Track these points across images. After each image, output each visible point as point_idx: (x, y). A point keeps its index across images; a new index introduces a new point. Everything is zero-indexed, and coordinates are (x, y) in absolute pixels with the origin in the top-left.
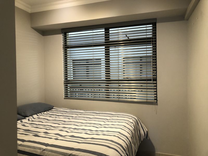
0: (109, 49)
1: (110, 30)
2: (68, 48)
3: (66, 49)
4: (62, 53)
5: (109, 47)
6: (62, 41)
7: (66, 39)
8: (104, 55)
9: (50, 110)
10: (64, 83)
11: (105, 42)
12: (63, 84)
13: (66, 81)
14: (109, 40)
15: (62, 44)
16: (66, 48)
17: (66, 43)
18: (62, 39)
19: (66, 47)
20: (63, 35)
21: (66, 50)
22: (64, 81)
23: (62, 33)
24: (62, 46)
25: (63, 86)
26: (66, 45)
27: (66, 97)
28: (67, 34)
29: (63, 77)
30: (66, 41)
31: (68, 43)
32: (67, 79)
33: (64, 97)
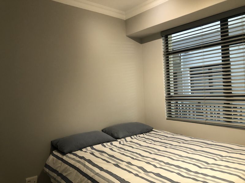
0: (228, 49)
1: (229, 20)
2: (170, 54)
3: (168, 56)
4: (163, 61)
5: (228, 46)
6: (163, 47)
7: (167, 43)
8: (221, 58)
9: (148, 132)
10: (166, 100)
11: (222, 40)
12: (165, 100)
13: (169, 97)
14: (228, 35)
15: (163, 50)
16: (167, 54)
17: (167, 49)
18: (163, 44)
20: (163, 39)
21: (168, 57)
22: (166, 97)
23: (163, 37)
24: (162, 53)
25: (165, 103)
26: (168, 51)
27: (170, 117)
28: (169, 37)
29: (165, 92)
30: (167, 46)
31: (170, 49)
32: (169, 94)
33: (166, 117)
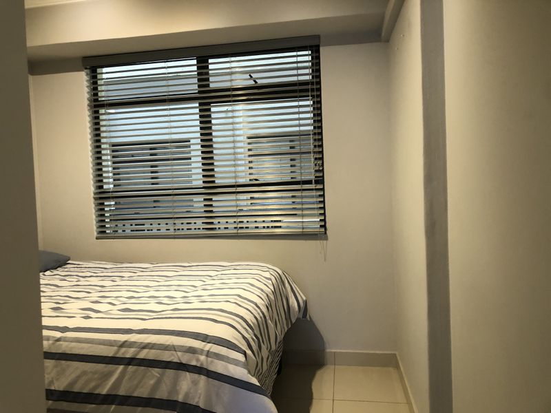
0: (209, 110)
1: (210, 61)
2: (103, 106)
3: (97, 109)
4: (88, 119)
5: (209, 104)
6: (86, 90)
7: (95, 83)
8: (198, 123)
9: (60, 266)
10: (95, 199)
11: (199, 92)
12: (93, 200)
13: (100, 193)
14: (208, 85)
15: (87, 96)
16: (95, 106)
17: (96, 95)
18: (86, 84)
19: (97, 105)
20: (87, 75)
21: (97, 112)
22: (95, 194)
23: (86, 69)
24: (86, 102)
25: (93, 206)
26: (96, 100)
27: (102, 233)
28: (99, 70)
29: (92, 182)
30: (95, 89)
31: (103, 95)
32: (101, 187)
33: (95, 233)
